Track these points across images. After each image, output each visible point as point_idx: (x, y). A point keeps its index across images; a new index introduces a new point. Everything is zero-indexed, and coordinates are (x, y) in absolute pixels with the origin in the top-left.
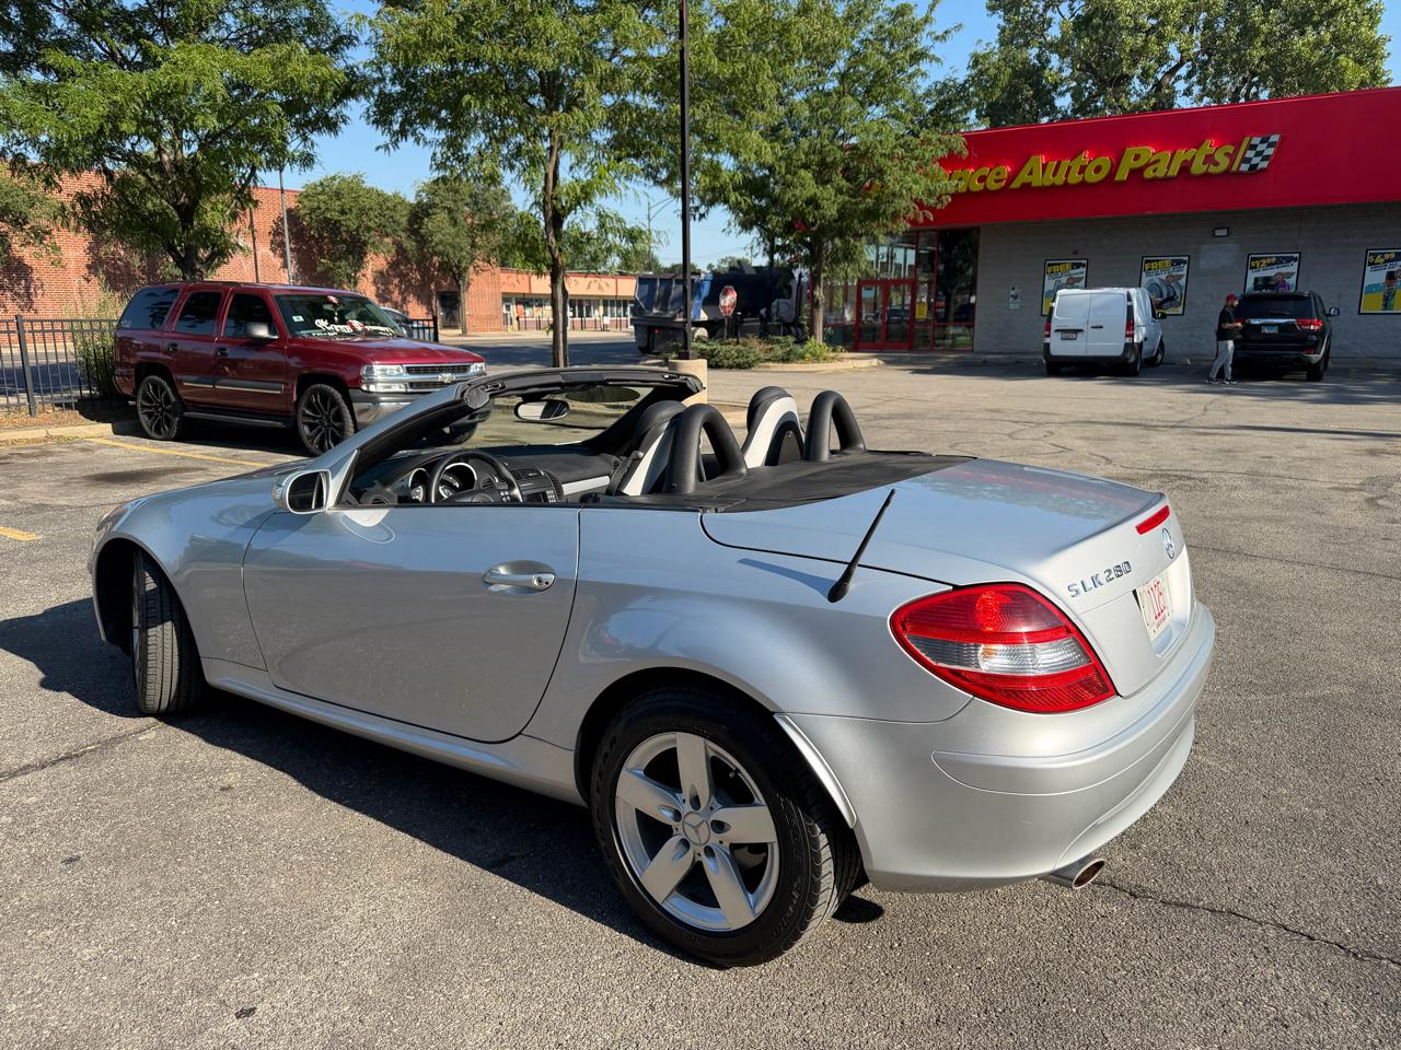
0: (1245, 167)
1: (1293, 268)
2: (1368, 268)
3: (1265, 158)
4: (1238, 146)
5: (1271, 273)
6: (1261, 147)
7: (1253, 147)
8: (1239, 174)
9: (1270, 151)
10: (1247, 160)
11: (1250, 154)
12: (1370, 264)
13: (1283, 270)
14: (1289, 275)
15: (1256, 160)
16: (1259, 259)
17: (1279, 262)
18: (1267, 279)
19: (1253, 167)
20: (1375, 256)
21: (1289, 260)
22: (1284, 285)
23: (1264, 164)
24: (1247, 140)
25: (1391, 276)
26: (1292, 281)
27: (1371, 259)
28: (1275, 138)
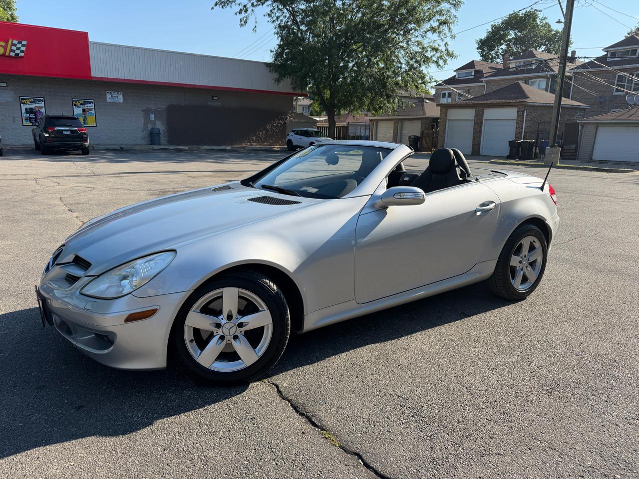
0: (12, 54)
1: (42, 104)
2: (74, 107)
3: (22, 51)
4: (7, 42)
5: (33, 106)
6: (19, 46)
7: (15, 45)
8: (10, 57)
9: (23, 48)
10: (14, 51)
11: (14, 48)
12: (75, 105)
13: (38, 105)
14: (41, 108)
15: (18, 52)
16: (26, 99)
17: (35, 101)
18: (31, 109)
19: (17, 55)
20: (76, 102)
21: (40, 101)
22: (40, 112)
23: (22, 54)
24: (10, 41)
25: (84, 111)
26: (43, 110)
27: (74, 103)
28: (24, 42)
